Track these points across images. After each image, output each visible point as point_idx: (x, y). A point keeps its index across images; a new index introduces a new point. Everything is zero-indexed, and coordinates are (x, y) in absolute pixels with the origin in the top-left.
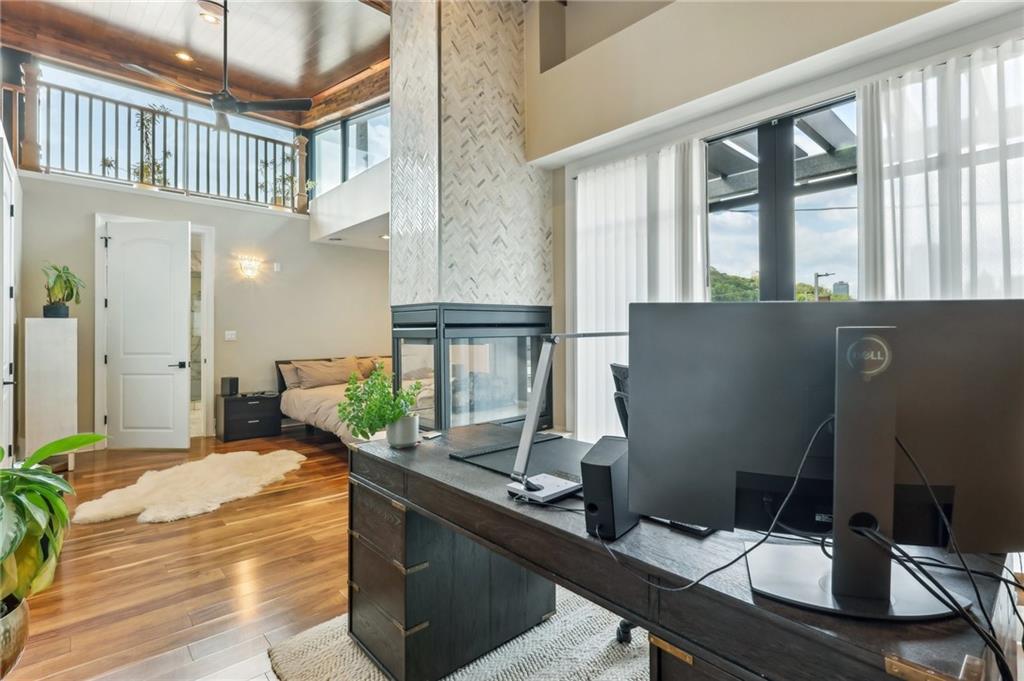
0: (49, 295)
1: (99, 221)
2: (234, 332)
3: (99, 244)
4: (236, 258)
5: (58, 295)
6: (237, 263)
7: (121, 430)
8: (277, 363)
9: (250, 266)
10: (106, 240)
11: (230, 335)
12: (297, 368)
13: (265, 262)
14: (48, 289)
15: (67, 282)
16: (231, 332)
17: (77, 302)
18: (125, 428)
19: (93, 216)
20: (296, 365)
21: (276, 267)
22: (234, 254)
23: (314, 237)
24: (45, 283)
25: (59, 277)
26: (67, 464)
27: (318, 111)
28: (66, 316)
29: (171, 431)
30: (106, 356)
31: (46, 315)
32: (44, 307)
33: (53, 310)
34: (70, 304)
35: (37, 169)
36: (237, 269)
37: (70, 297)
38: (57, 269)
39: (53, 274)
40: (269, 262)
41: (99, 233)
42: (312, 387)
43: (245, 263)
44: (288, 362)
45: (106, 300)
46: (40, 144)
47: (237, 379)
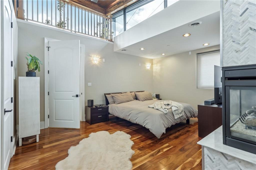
0: (28, 68)
1: (46, 41)
2: (91, 83)
3: (46, 49)
4: (91, 56)
5: (32, 67)
6: (92, 58)
7: (54, 120)
8: (105, 94)
9: (96, 59)
10: (48, 48)
11: (90, 84)
12: (113, 96)
13: (100, 58)
14: (28, 65)
15: (35, 62)
16: (90, 83)
17: (39, 71)
18: (55, 120)
19: (44, 39)
20: (113, 95)
21: (104, 60)
22: (91, 55)
23: (115, 50)
24: (27, 62)
25: (32, 60)
26: (36, 139)
27: (114, 8)
28: (35, 76)
29: (73, 121)
30: (48, 92)
31: (27, 76)
32: (26, 72)
33: (30, 74)
34: (36, 71)
35: (23, 19)
36: (91, 60)
37: (36, 68)
38: (31, 56)
39: (30, 58)
40: (101, 58)
41: (46, 45)
42: (119, 104)
43: (95, 58)
44: (109, 94)
45: (48, 71)
46: (24, 9)
47: (93, 100)
